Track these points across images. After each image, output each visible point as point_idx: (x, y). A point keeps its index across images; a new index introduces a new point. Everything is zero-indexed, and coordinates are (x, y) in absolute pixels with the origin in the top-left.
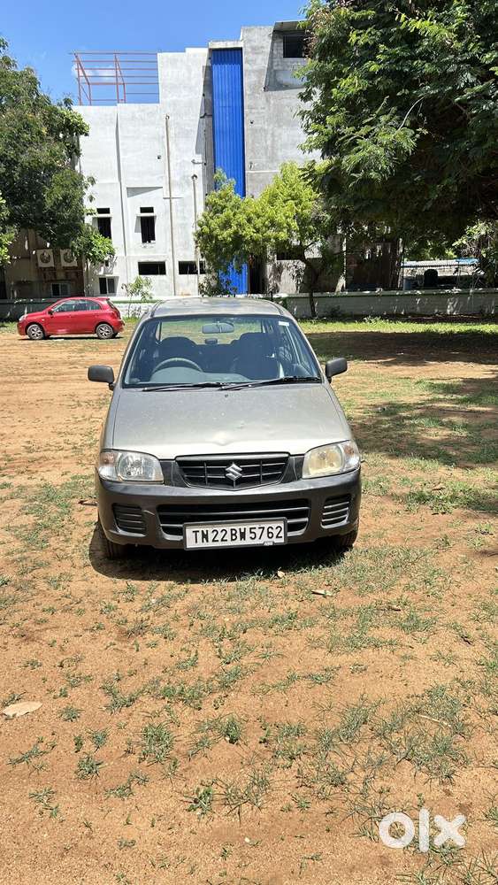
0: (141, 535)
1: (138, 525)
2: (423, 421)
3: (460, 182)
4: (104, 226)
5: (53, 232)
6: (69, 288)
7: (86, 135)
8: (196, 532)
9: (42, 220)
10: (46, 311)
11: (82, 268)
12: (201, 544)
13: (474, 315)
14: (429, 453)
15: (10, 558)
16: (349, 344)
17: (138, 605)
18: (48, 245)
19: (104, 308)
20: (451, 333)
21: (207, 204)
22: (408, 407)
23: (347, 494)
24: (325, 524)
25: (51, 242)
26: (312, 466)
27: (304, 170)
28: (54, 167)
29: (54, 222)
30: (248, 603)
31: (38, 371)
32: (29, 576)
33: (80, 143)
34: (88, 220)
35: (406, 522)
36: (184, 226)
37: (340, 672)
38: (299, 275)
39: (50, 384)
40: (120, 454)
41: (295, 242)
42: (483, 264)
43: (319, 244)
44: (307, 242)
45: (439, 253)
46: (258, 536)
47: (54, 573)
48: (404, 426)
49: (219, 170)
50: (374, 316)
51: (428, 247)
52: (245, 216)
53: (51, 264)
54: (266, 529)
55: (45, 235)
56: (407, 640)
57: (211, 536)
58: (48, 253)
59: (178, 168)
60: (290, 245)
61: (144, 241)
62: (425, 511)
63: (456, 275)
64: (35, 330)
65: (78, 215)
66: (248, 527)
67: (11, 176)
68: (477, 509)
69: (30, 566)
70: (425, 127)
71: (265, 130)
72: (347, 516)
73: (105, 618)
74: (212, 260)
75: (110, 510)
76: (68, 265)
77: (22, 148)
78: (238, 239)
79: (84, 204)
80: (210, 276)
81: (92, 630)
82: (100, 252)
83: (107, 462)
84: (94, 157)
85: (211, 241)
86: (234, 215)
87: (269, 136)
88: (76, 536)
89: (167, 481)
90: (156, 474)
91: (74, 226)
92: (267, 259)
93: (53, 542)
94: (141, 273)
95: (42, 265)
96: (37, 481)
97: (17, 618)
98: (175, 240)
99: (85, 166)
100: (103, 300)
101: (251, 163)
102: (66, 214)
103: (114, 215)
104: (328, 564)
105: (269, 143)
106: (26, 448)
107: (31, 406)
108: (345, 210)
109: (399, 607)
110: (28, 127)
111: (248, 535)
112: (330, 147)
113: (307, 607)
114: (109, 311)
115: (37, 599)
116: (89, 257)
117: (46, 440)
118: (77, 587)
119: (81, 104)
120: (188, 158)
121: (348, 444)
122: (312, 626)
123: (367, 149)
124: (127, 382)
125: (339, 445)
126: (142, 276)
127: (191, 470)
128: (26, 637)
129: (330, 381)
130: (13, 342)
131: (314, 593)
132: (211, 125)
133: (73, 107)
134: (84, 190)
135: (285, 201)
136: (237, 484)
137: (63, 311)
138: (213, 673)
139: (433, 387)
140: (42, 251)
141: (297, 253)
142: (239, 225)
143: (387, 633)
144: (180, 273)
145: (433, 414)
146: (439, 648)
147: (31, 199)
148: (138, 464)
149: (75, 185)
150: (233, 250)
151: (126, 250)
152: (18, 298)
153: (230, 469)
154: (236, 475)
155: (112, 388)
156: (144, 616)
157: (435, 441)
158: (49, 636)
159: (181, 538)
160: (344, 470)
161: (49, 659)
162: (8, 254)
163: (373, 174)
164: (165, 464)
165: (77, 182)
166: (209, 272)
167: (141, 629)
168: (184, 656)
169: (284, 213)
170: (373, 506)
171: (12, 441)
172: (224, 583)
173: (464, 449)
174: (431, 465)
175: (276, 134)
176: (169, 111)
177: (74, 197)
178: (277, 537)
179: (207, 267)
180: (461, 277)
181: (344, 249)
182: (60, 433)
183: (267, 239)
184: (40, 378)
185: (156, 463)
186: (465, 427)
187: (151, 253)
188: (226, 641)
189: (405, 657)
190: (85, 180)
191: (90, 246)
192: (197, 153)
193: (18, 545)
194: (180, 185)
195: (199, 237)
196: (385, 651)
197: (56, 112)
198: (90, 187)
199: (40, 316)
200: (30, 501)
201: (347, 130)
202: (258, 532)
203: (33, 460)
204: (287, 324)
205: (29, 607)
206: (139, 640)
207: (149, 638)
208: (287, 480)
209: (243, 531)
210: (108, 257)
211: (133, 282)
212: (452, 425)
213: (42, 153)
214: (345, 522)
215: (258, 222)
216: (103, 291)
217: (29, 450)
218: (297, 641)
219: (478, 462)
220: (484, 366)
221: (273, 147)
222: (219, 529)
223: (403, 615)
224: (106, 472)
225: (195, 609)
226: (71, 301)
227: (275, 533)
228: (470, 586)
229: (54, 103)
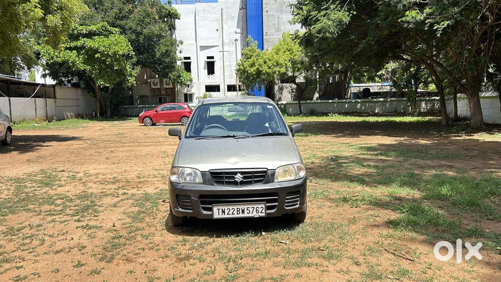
0: (191, 211)
1: (189, 206)
2: (352, 164)
3: (376, 39)
4: (188, 67)
5: (159, 70)
6: (167, 99)
7: (179, 19)
8: (219, 209)
9: (154, 63)
10: (154, 110)
11: (175, 89)
12: (221, 216)
13: (391, 112)
14: (354, 179)
15: (124, 226)
16: (319, 127)
17: (188, 247)
18: (157, 76)
19: (185, 109)
20: (377, 122)
21: (242, 54)
22: (346, 158)
23: (298, 191)
24: (287, 206)
25: (158, 75)
26: (280, 176)
27: (292, 35)
28: (161, 35)
29: (160, 64)
30: (245, 247)
31: (147, 141)
32: (133, 234)
33: (176, 23)
34: (179, 63)
35: (336, 211)
36: (230, 66)
37: (288, 277)
38: (292, 92)
39: (153, 147)
40: (181, 169)
41: (290, 74)
42: (395, 84)
43: (303, 75)
44: (297, 74)
45: (371, 79)
46: (251, 212)
47: (146, 233)
48: (342, 167)
49: (249, 36)
50: (334, 113)
51: (365, 76)
52: (262, 60)
53: (158, 86)
54: (255, 209)
55: (155, 70)
56: (326, 263)
57: (226, 212)
58: (157, 80)
59: (227, 35)
60: (287, 75)
61: (209, 74)
62: (347, 207)
63: (380, 91)
64: (148, 120)
65: (174, 61)
66: (246, 207)
67: (138, 40)
68: (374, 205)
69: (134, 229)
70: (355, 10)
71: (274, 16)
72: (299, 203)
73: (170, 253)
74: (245, 84)
75: (175, 198)
76: (168, 87)
77: (145, 26)
78: (259, 73)
79: (177, 54)
80: (244, 92)
81: (163, 258)
82: (185, 80)
83: (175, 174)
84: (183, 30)
85: (244, 74)
86: (257, 60)
87: (276, 18)
88: (159, 216)
89: (204, 183)
90: (199, 179)
91: (171, 66)
92: (275, 83)
93: (147, 219)
94: (207, 91)
95: (153, 87)
96: (141, 192)
97: (125, 252)
98: (225, 73)
99: (178, 35)
100: (185, 104)
101: (267, 33)
102: (167, 60)
103: (193, 61)
104: (289, 229)
105: (276, 22)
106: (137, 176)
107: (142, 157)
108: (315, 56)
109: (324, 249)
110: (148, 15)
111: (246, 211)
112: (306, 22)
113: (276, 249)
114: (187, 110)
115: (136, 244)
116: (178, 82)
117: (148, 173)
118: (157, 239)
119: (177, 4)
120: (233, 30)
121: (299, 165)
122: (277, 257)
123: (324, 22)
124: (187, 135)
125: (294, 165)
126: (207, 93)
127: (217, 176)
128: (128, 260)
129: (293, 136)
130: (136, 127)
131: (280, 242)
132: (245, 13)
133: (172, 5)
134: (177, 47)
135: (284, 52)
136: (240, 184)
137: (163, 110)
138: (222, 276)
139: (361, 148)
140: (154, 80)
141: (292, 80)
142: (260, 65)
143: (315, 260)
144: (228, 91)
145: (359, 161)
146: (342, 268)
147: (148, 52)
148: (190, 174)
149: (172, 45)
150: (257, 78)
151: (199, 79)
152: (140, 105)
153: (236, 176)
154: (240, 179)
155: (180, 139)
156: (190, 252)
157: (358, 174)
158: (140, 260)
159: (211, 213)
160: (297, 178)
161: (139, 270)
162: (135, 81)
163: (328, 35)
164: (203, 174)
165: (173, 43)
166: (244, 90)
167: (188, 257)
168: (209, 269)
169: (284, 58)
170: (318, 203)
171: (130, 173)
172: (233, 237)
173: (373, 177)
174: (352, 185)
175: (280, 17)
176: (223, 6)
177: (171, 51)
178: (261, 212)
179: (242, 88)
180: (384, 92)
181: (318, 77)
182: (156, 170)
183: (275, 72)
184: (148, 144)
185: (199, 173)
186: (376, 167)
187: (212, 81)
188: (231, 263)
189: (323, 271)
190: (178, 42)
191: (179, 76)
192: (238, 28)
193: (129, 220)
194: (228, 45)
195: (238, 72)
196: (313, 268)
197: (163, 8)
198: (180, 46)
199: (151, 113)
200: (137, 200)
201: (313, 13)
202: (251, 210)
203: (140, 182)
204: (271, 107)
205: (132, 248)
206: (187, 262)
207: (192, 261)
208: (267, 182)
209: (243, 209)
210: (189, 83)
211: (202, 96)
212: (369, 166)
213: (155, 29)
214: (297, 206)
215: (270, 64)
216: (186, 101)
217: (139, 178)
218: (268, 263)
219: (379, 184)
220: (392, 138)
221: (278, 24)
222: (231, 208)
223: (325, 253)
224: (174, 178)
225: (217, 249)
226: (168, 105)
227: (260, 210)
228: (364, 240)
229: (163, 4)
